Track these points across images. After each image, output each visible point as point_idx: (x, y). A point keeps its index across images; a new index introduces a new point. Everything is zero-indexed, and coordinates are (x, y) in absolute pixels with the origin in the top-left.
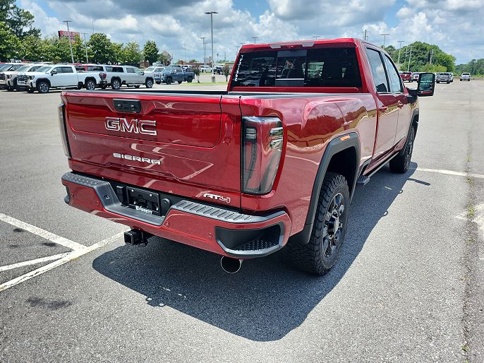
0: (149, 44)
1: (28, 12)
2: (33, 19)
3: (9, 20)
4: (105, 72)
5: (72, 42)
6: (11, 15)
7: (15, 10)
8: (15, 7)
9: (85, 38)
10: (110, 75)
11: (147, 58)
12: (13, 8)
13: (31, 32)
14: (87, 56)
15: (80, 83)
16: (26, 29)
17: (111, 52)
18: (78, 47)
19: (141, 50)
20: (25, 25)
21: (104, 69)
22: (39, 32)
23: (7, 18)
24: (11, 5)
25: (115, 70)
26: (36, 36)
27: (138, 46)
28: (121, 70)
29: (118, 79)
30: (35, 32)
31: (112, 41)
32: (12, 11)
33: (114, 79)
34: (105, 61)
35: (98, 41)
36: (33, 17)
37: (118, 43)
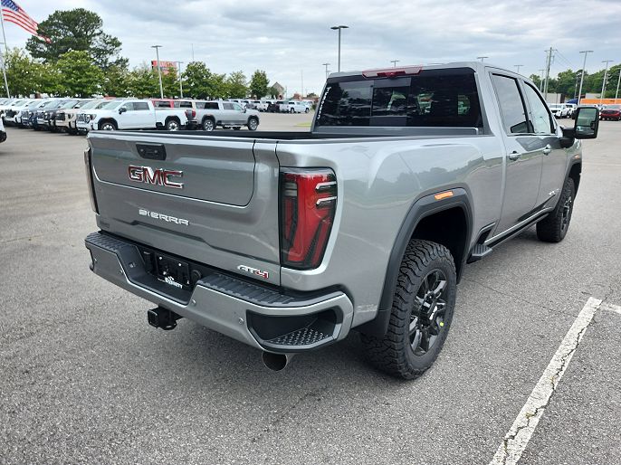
0: (257, 75)
1: (115, 38)
2: (121, 47)
3: (94, 49)
4: (194, 109)
6: (97, 43)
7: (102, 36)
8: (101, 32)
9: (181, 68)
10: (200, 113)
11: (254, 92)
12: (98, 34)
13: (117, 62)
14: (181, 90)
15: (159, 124)
16: (112, 59)
17: (210, 85)
18: (170, 79)
19: (248, 81)
20: (111, 53)
21: (194, 105)
22: (127, 61)
23: (91, 47)
24: (97, 31)
25: (208, 106)
26: (124, 66)
27: (244, 77)
28: (216, 106)
29: (211, 118)
30: (123, 62)
31: (212, 72)
32: (97, 38)
33: (206, 118)
35: (196, 70)
36: (119, 44)
37: (220, 74)
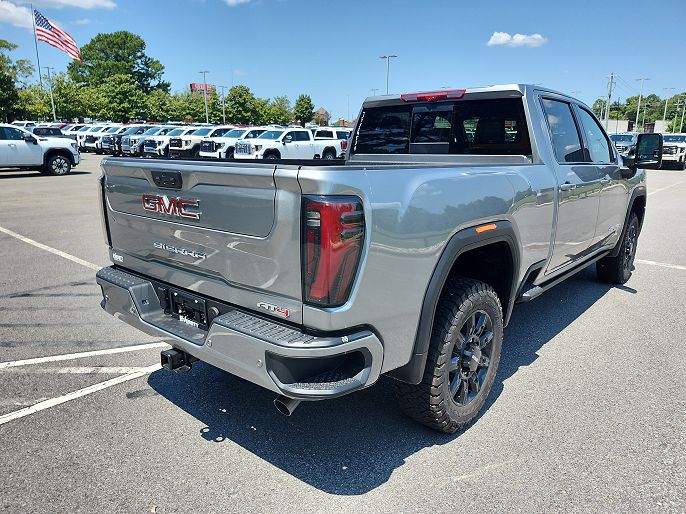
0: (302, 99)
1: (158, 62)
2: (163, 71)
3: (136, 73)
5: (207, 99)
6: (139, 66)
7: (143, 59)
8: (143, 55)
9: (223, 93)
11: (297, 118)
12: (140, 58)
13: (159, 86)
14: (224, 116)
16: (153, 83)
17: (254, 112)
18: (214, 104)
19: (292, 107)
20: (153, 77)
22: (169, 85)
23: (134, 70)
24: (139, 54)
26: (165, 90)
27: (288, 102)
30: (165, 87)
31: (256, 97)
32: (139, 61)
34: (245, 122)
35: (239, 94)
36: (163, 68)
37: (264, 99)
